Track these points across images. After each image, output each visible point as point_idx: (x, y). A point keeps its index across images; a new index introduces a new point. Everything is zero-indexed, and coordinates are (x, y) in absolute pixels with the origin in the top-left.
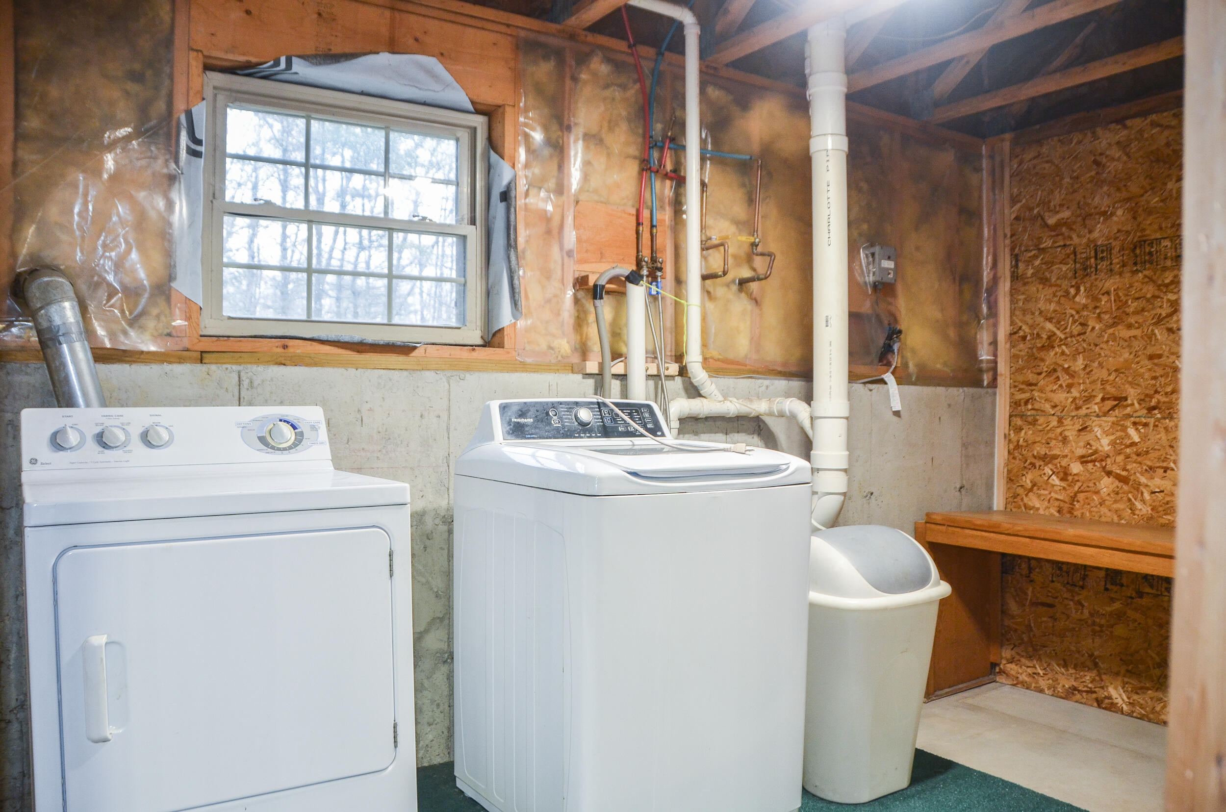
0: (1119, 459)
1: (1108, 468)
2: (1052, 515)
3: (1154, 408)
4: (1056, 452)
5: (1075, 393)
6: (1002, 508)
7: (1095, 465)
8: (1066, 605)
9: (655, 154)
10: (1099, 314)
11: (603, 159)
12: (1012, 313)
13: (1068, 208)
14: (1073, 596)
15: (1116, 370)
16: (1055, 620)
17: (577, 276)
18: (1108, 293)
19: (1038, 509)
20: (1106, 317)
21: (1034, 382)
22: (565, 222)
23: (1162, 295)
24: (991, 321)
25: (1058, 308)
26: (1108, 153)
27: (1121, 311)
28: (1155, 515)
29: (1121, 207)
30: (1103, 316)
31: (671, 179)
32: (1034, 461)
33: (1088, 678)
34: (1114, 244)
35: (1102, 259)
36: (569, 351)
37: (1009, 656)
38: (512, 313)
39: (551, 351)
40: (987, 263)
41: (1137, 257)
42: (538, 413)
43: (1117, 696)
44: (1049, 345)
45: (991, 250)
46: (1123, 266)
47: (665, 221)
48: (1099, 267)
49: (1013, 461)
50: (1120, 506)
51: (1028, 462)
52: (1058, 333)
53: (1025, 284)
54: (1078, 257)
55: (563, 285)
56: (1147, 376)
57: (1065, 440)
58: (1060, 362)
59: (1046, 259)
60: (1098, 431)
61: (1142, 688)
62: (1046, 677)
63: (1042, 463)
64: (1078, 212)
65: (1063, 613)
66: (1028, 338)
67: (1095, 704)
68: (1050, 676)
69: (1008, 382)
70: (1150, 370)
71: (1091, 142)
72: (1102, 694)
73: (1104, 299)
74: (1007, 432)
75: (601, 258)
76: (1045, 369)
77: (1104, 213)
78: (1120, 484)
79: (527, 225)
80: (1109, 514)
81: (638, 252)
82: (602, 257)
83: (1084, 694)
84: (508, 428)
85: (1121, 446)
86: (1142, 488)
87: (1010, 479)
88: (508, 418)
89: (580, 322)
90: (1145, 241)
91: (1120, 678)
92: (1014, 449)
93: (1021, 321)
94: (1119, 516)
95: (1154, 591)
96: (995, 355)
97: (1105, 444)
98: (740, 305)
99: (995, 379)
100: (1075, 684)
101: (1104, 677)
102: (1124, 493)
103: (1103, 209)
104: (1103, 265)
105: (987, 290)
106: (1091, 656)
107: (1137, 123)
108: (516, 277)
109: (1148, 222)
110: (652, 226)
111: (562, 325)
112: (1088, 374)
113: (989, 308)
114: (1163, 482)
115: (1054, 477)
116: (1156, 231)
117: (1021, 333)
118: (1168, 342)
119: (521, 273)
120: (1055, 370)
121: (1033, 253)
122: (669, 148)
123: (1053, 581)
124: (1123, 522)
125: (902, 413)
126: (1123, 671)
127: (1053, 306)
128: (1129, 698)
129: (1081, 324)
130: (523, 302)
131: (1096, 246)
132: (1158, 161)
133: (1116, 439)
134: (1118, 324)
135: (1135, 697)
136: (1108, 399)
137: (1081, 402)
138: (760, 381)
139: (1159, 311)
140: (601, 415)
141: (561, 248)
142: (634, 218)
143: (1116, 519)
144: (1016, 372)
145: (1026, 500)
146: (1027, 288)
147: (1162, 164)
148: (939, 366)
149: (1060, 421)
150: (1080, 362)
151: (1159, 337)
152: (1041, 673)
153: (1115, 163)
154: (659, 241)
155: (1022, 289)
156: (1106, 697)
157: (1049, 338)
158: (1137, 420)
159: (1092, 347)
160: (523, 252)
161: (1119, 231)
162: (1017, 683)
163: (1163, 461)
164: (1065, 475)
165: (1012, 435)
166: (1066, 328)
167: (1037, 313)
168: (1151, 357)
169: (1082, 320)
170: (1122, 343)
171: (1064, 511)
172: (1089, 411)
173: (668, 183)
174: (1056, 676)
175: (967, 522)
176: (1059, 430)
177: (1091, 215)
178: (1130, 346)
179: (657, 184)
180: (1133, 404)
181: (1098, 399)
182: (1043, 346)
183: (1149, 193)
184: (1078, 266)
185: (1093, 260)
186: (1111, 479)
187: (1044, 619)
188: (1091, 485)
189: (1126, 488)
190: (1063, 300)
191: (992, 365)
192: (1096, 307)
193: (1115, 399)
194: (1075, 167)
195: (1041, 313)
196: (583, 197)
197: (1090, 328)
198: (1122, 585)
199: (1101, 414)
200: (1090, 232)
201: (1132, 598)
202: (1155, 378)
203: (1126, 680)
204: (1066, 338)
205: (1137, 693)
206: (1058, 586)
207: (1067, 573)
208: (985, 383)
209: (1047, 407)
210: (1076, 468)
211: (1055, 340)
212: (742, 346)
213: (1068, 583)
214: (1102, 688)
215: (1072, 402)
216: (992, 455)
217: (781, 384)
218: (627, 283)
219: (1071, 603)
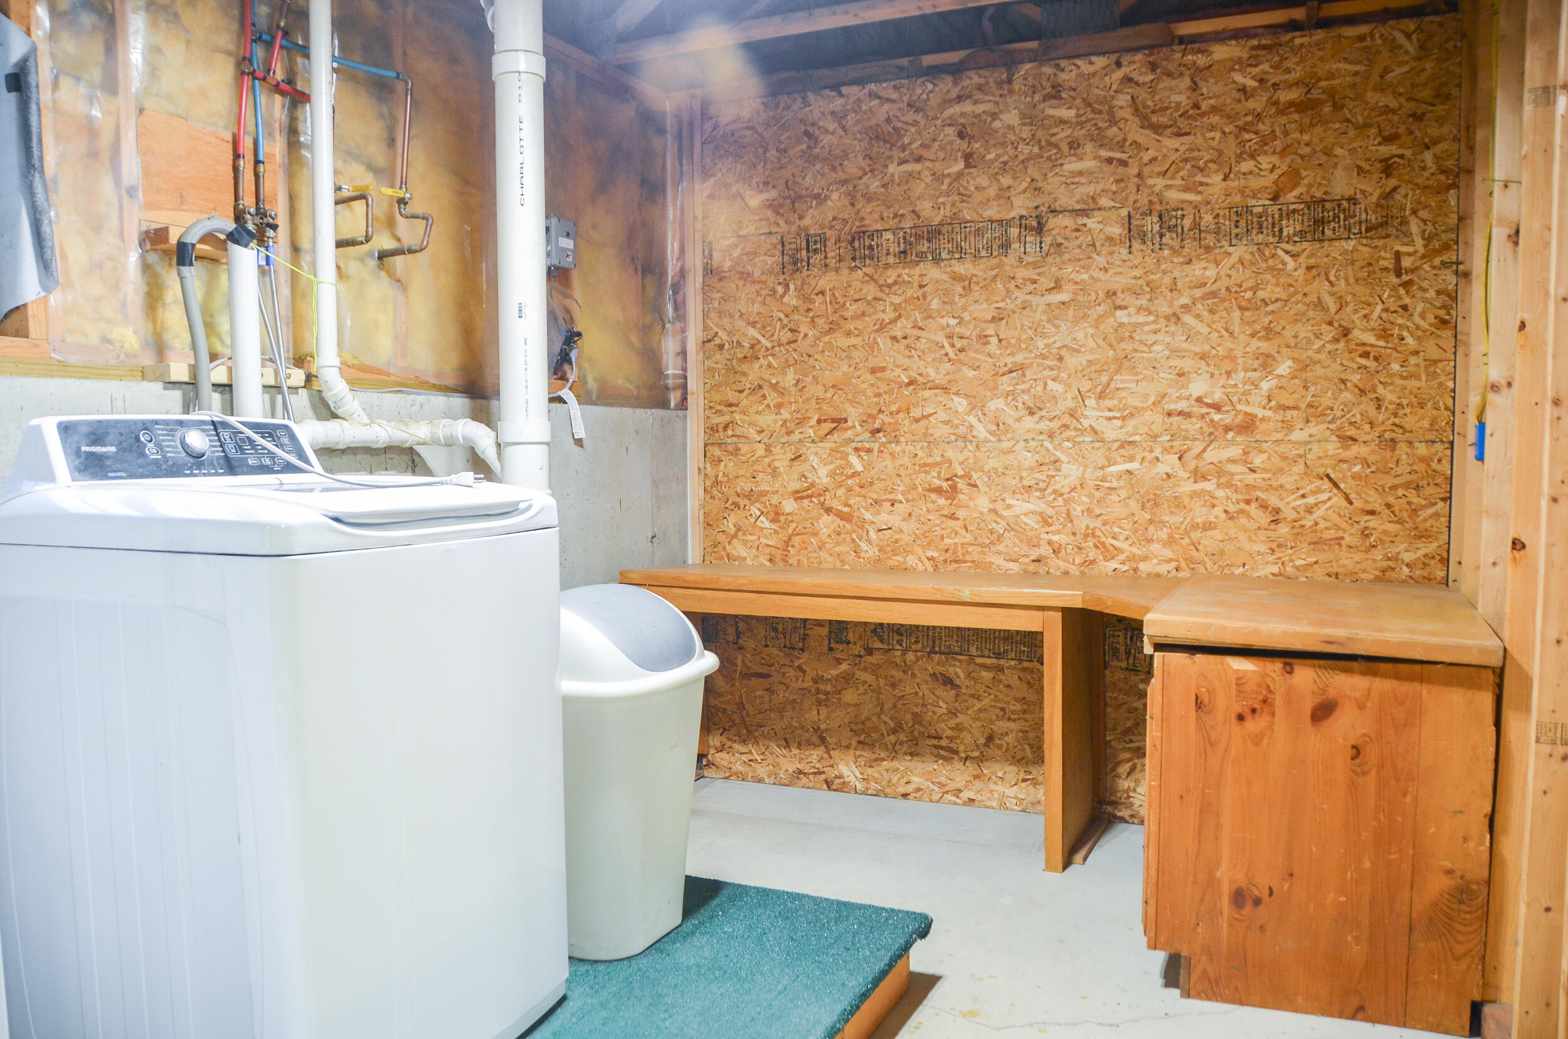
0: (841, 492)
1: (828, 504)
2: (762, 565)
3: (878, 431)
4: (764, 487)
5: (785, 414)
6: (699, 560)
7: (811, 502)
8: (784, 674)
9: (259, 52)
10: (813, 318)
11: (181, 48)
12: (705, 315)
13: (774, 187)
14: (792, 662)
15: (833, 386)
16: (772, 692)
17: (144, 228)
18: (822, 293)
19: (745, 559)
20: (821, 321)
21: (735, 401)
22: (123, 139)
23: (884, 297)
24: (678, 325)
25: (762, 310)
26: (821, 124)
27: (837, 315)
28: (883, 556)
29: (837, 190)
30: (816, 320)
31: (282, 93)
32: (738, 499)
33: (814, 757)
34: (829, 233)
35: (815, 251)
36: (137, 346)
37: (718, 744)
38: (40, 281)
39: (107, 345)
40: (672, 252)
41: (855, 250)
42: (123, 438)
43: (849, 773)
44: (752, 357)
45: (678, 235)
46: (840, 261)
47: (274, 155)
48: (811, 261)
49: (711, 501)
50: (843, 548)
51: (730, 501)
52: (763, 340)
53: (721, 280)
54: (787, 247)
55: (123, 241)
56: (869, 393)
57: (774, 473)
58: (766, 377)
59: (747, 249)
60: (814, 460)
61: (876, 760)
62: (765, 763)
63: (747, 502)
64: (787, 193)
65: (780, 683)
66: (727, 346)
67: (825, 787)
68: (769, 761)
69: (701, 401)
70: (872, 385)
71: (801, 109)
72: (831, 773)
73: (819, 299)
74: (702, 466)
75: (181, 204)
76: (749, 386)
77: (817, 196)
78: (842, 523)
79: (58, 138)
80: (830, 559)
81: (237, 199)
82: (182, 201)
83: (811, 777)
84: (77, 462)
85: (841, 475)
86: (867, 526)
87: (708, 524)
88: (74, 446)
89: (153, 299)
90: (864, 233)
91: (851, 752)
92: (712, 487)
93: (717, 325)
94: (842, 561)
95: (885, 646)
96: (685, 369)
97: (822, 475)
98: (380, 288)
99: (684, 399)
100: (799, 766)
101: (832, 753)
102: (847, 533)
103: (816, 191)
104: (816, 259)
105: (673, 285)
106: (817, 730)
107: (853, 91)
108: (46, 222)
109: (868, 210)
110: (257, 162)
111: (124, 303)
112: (800, 391)
113: (676, 308)
114: (891, 517)
115: (762, 518)
116: (876, 222)
117: (717, 341)
118: (892, 353)
119: (52, 214)
120: (760, 387)
121: (731, 240)
122: (281, 47)
123: (767, 646)
124: (846, 567)
125: (584, 442)
126: (854, 742)
127: (757, 308)
128: (862, 774)
129: (791, 330)
130: (58, 264)
131: (807, 235)
132: (878, 138)
133: (836, 468)
134: (835, 330)
135: (870, 771)
136: (825, 421)
137: (793, 425)
138: (412, 397)
139: (881, 316)
140: (219, 440)
141: (117, 182)
142: (230, 147)
143: (838, 564)
144: (712, 389)
145: (729, 548)
146: (723, 284)
147: (882, 143)
148: (620, 382)
149: (768, 449)
150: (790, 377)
151: (882, 346)
152: (759, 758)
153: (830, 137)
154: (267, 186)
155: (718, 285)
156: (836, 777)
157: (752, 346)
158: (859, 445)
159: (805, 358)
160: (55, 182)
161: (834, 219)
162: (730, 775)
163: (890, 493)
164: (776, 515)
165: (709, 469)
166: (772, 335)
167: (737, 316)
168: (873, 371)
169: (792, 326)
170: (840, 353)
171: (777, 560)
172: (802, 436)
173: (278, 98)
174: (777, 760)
175: (675, 578)
176: (767, 460)
177: (801, 197)
178: (849, 357)
179: (263, 99)
180: (854, 427)
181: (813, 422)
182: (745, 357)
183: (869, 175)
184: (786, 258)
185: (804, 253)
186: (832, 517)
187: (758, 693)
188: (808, 525)
189: (848, 526)
190: (769, 300)
191: (681, 381)
192: (809, 310)
193: (834, 420)
194: (782, 138)
195: (742, 315)
196: (150, 104)
197: (802, 335)
198: (848, 643)
199: (816, 439)
200: (801, 218)
201: (861, 657)
202: (879, 395)
203: (858, 753)
204: (773, 347)
205: (871, 766)
206: (774, 651)
207: (784, 634)
208: (673, 404)
209: (752, 433)
210: (789, 506)
211: (759, 350)
212: (383, 349)
213: (785, 646)
214: (832, 766)
215: (782, 426)
216: (684, 495)
217: (440, 401)
218: (229, 243)
219: (791, 670)
